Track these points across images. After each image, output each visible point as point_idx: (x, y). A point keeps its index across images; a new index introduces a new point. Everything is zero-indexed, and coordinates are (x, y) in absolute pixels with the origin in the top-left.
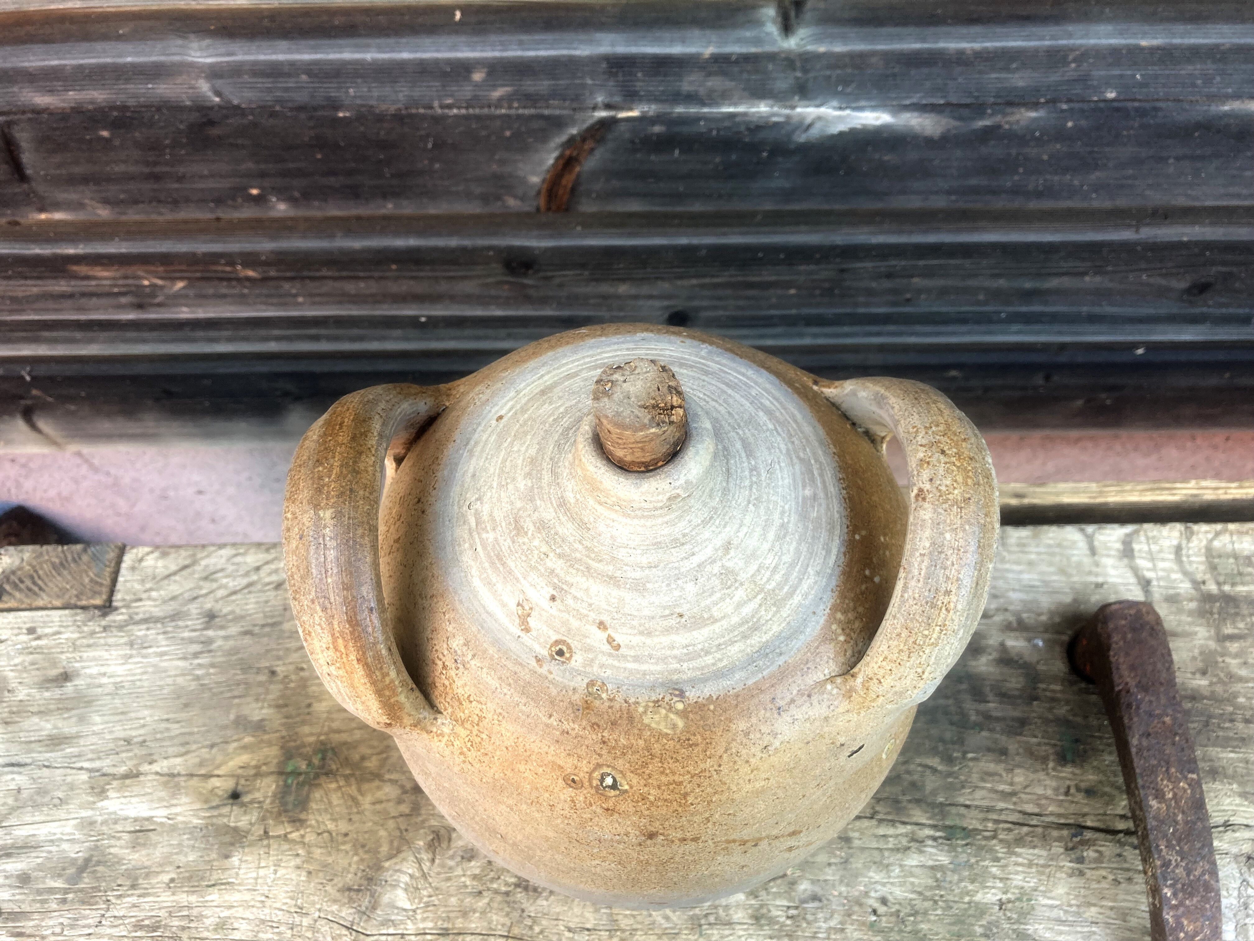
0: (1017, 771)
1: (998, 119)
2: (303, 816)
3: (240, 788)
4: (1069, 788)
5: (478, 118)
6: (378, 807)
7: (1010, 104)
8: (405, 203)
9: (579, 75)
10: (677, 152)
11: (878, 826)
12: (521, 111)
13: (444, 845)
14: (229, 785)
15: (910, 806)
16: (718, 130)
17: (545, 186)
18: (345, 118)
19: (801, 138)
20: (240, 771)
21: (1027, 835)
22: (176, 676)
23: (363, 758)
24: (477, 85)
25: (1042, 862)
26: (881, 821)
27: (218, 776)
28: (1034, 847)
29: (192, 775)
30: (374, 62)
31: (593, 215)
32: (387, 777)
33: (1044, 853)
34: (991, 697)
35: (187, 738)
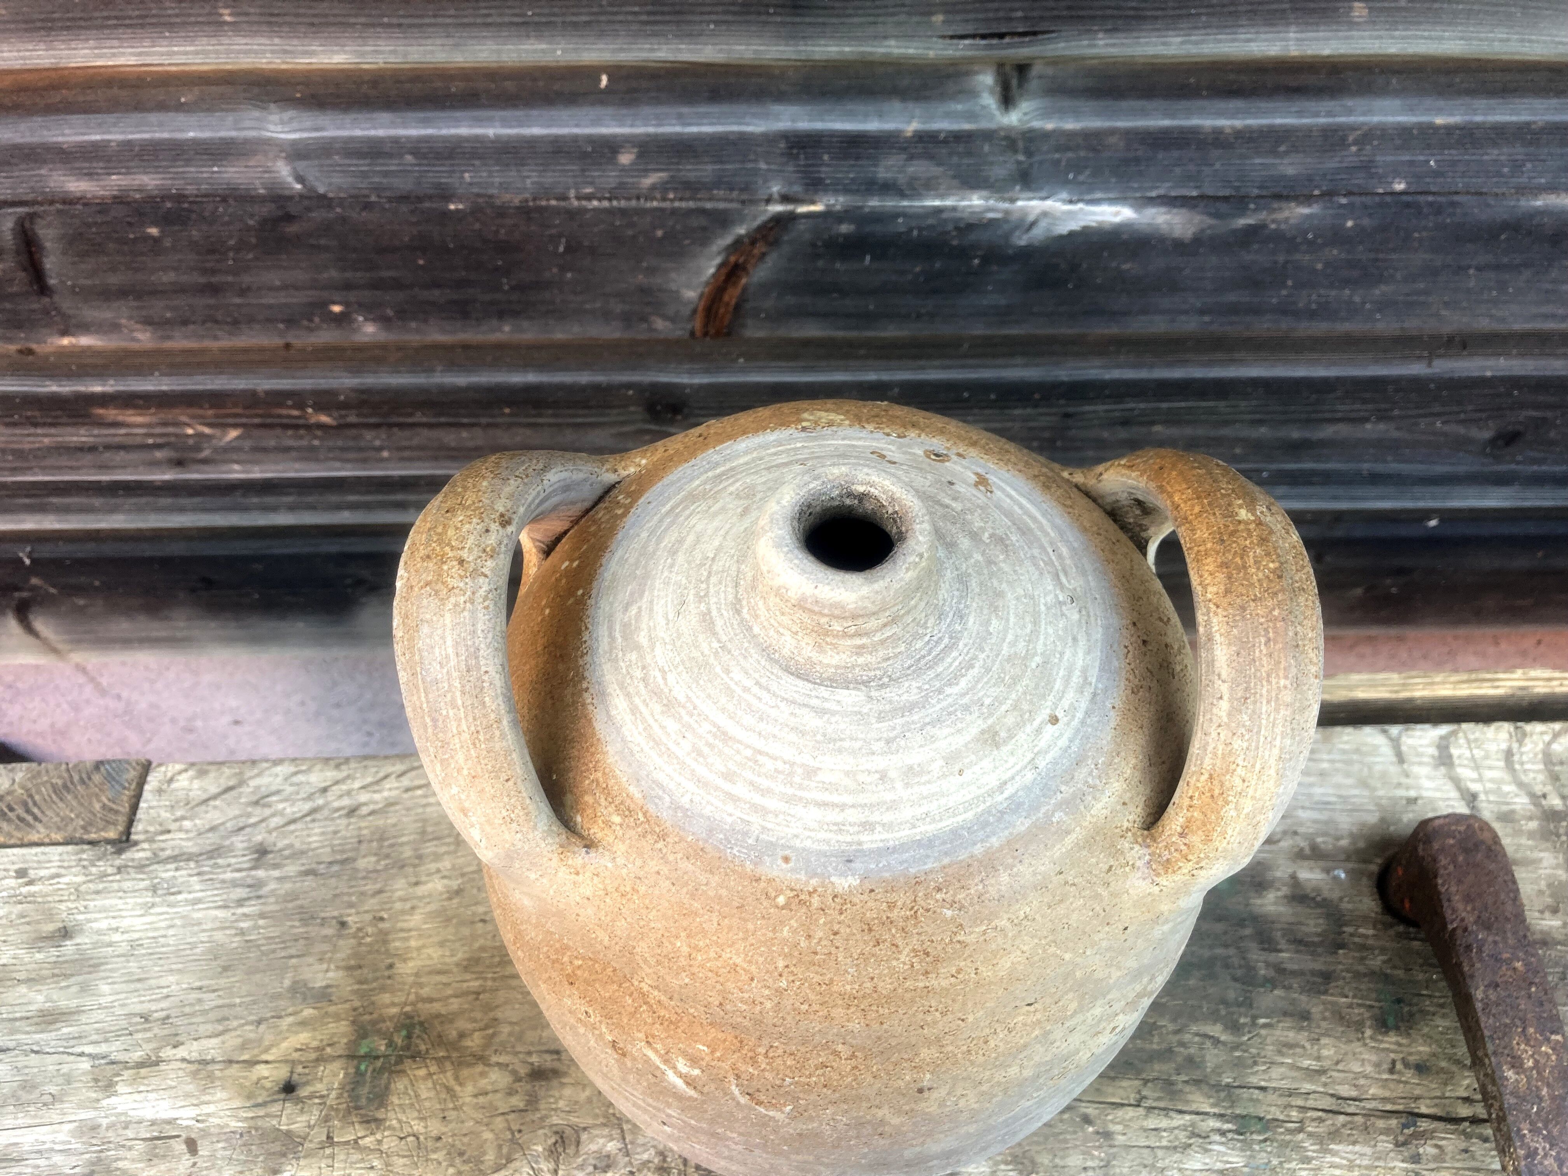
0: (1324, 1041)
1: (1263, 215)
2: (380, 1114)
3: (295, 1077)
4: (1394, 1062)
5: (623, 212)
6: (481, 1100)
7: (1278, 197)
8: (525, 324)
9: (752, 157)
10: (868, 258)
11: (1146, 1116)
12: (677, 204)
13: (571, 1151)
14: (282, 1073)
15: (1187, 1089)
16: (920, 229)
17: (702, 303)
18: (457, 211)
19: (1022, 240)
20: (296, 1055)
21: (1344, 1126)
22: (213, 930)
23: (462, 1035)
24: (624, 169)
25: (1365, 1162)
26: (1150, 1109)
27: (267, 1062)
28: (1354, 1143)
29: (230, 1062)
30: (498, 139)
31: (760, 342)
32: (494, 1059)
33: (1368, 1150)
34: (1283, 945)
35: (226, 1012)
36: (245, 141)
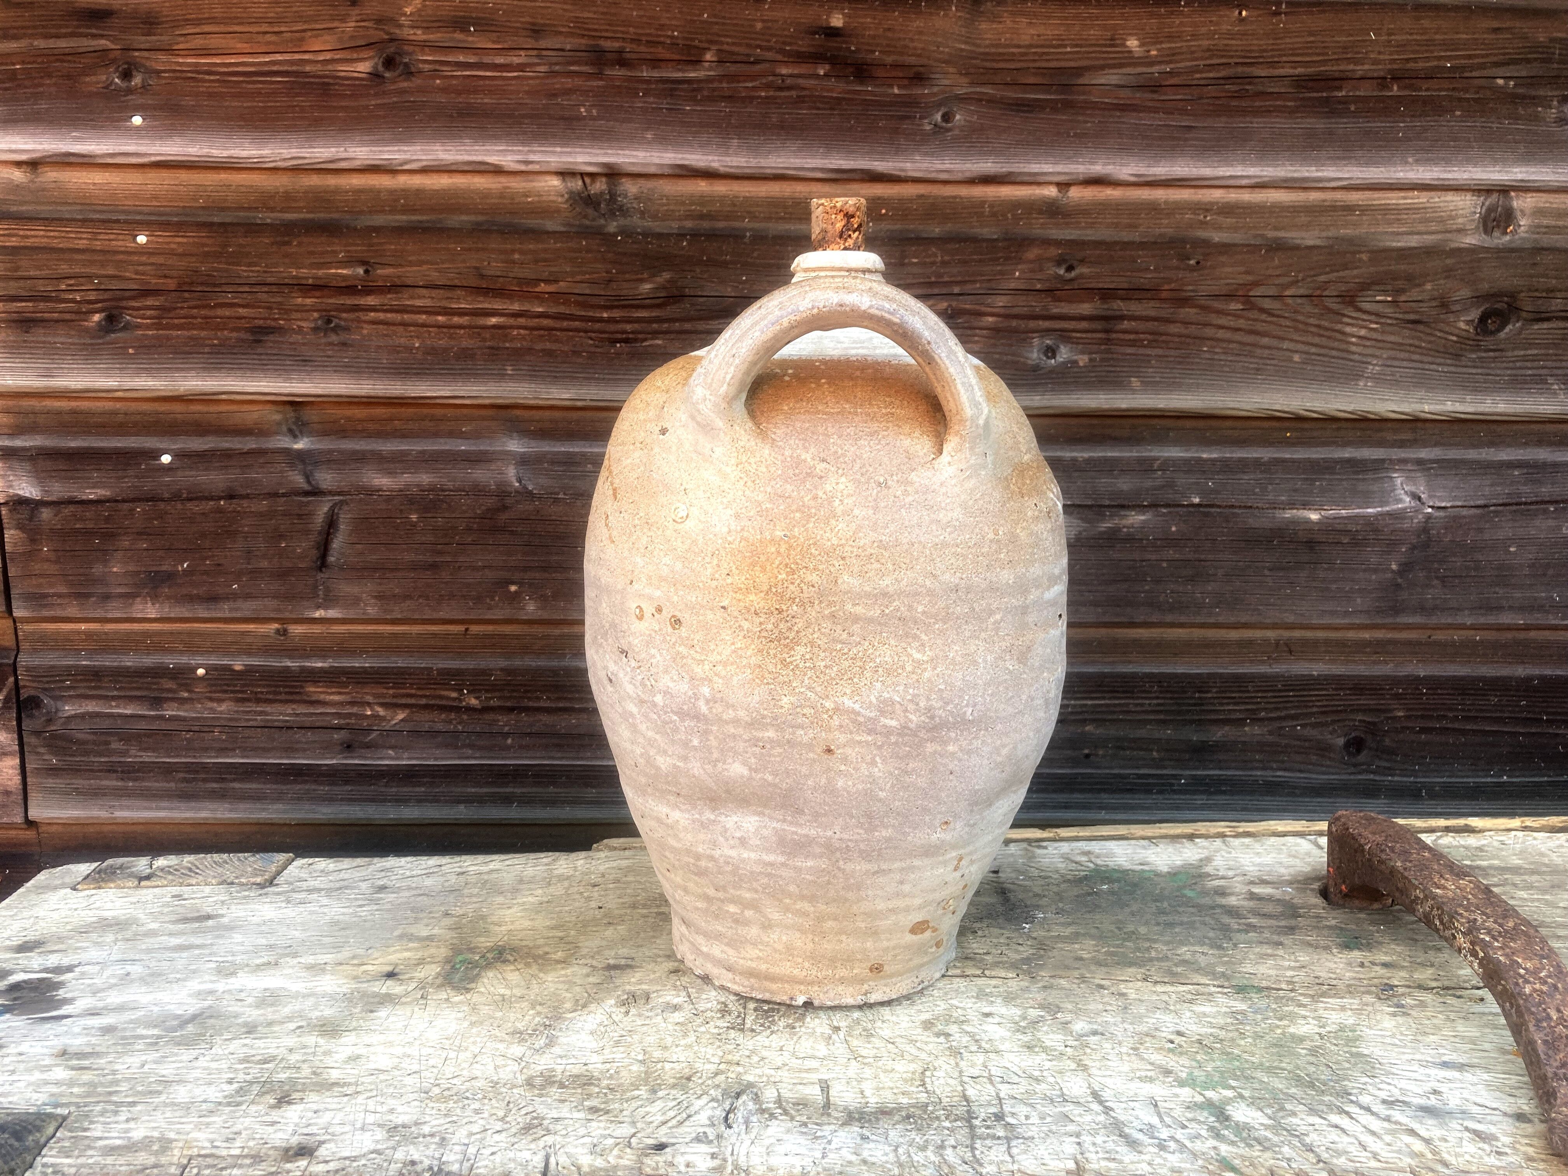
0: (1299, 954)
2: (470, 986)
3: (398, 970)
4: (1362, 963)
6: (562, 979)
11: (1154, 986)
13: (641, 1002)
14: (384, 969)
15: (1187, 973)
20: (399, 962)
21: (1329, 991)
22: (335, 915)
23: (547, 953)
25: (1355, 1007)
26: (1157, 982)
27: (373, 964)
28: (1342, 998)
29: (341, 964)
32: (575, 962)
33: (1355, 1001)
34: (1250, 916)
35: (341, 944)
36: (494, 452)
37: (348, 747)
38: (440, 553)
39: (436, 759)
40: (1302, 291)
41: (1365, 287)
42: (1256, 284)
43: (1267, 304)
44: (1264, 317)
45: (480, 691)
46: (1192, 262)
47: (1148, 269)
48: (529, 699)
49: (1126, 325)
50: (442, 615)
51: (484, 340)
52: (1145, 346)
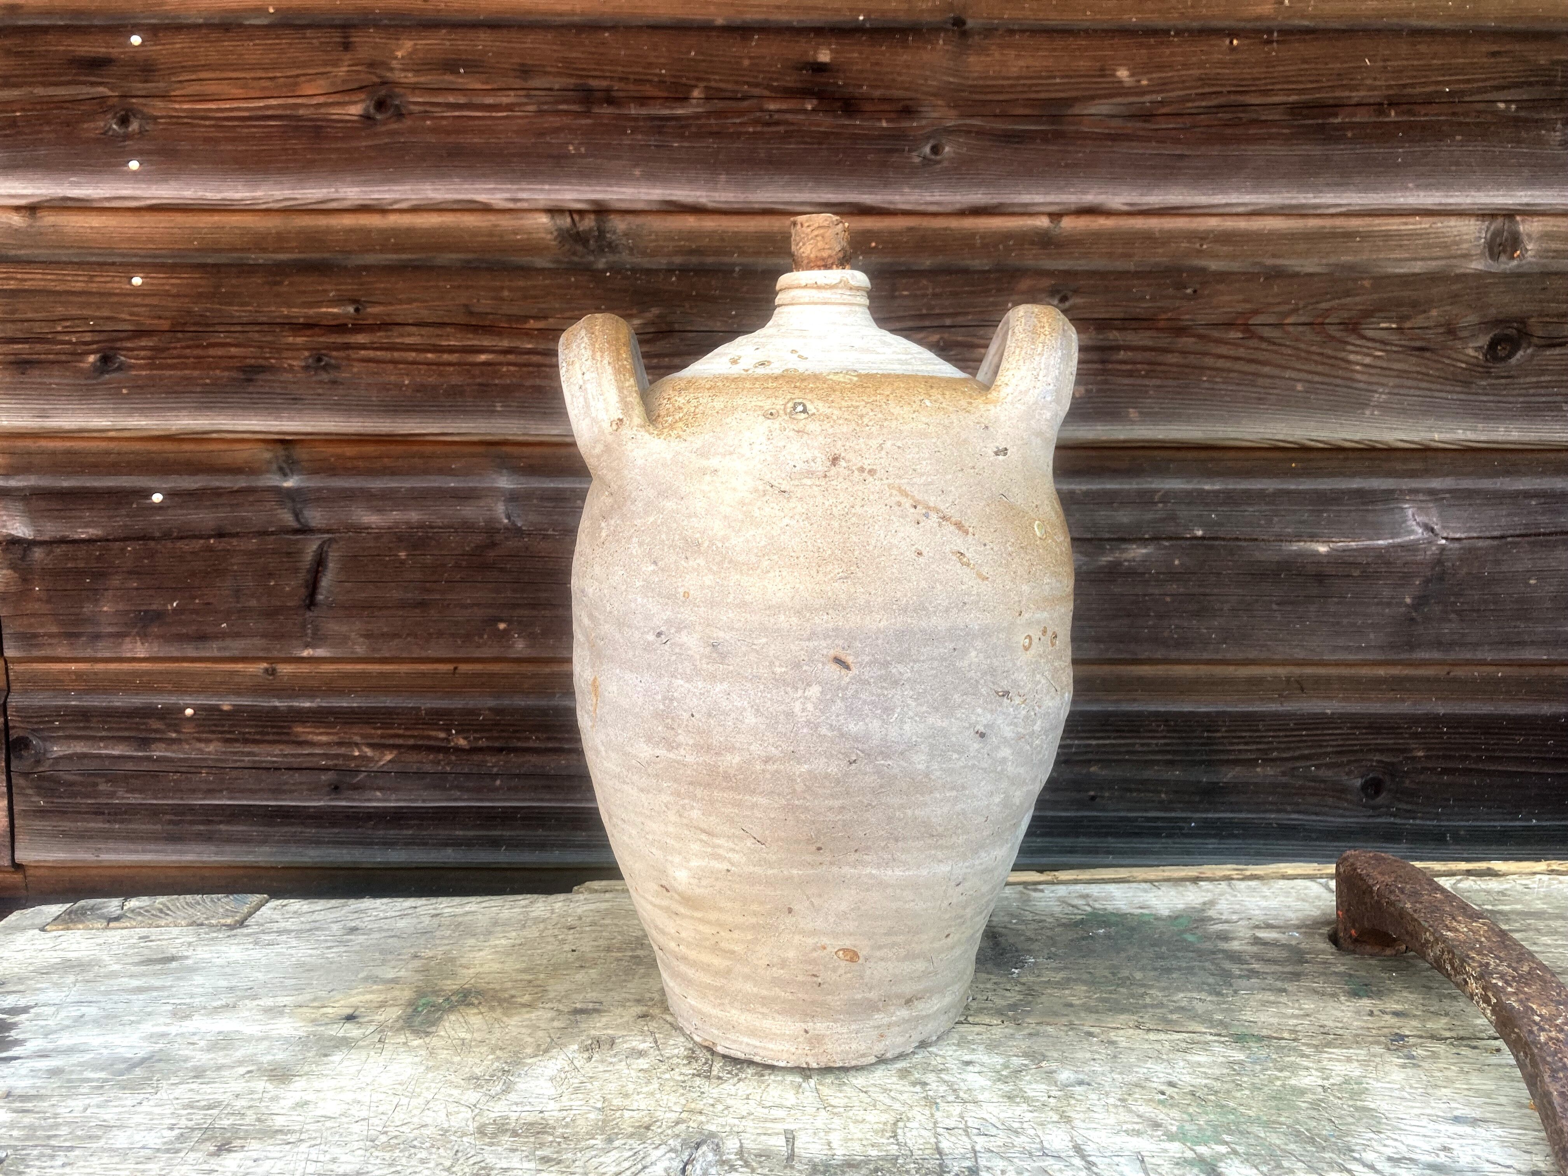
0: (1304, 1002)
1: (1117, 555)
2: (431, 1030)
3: (358, 1013)
4: (1371, 1011)
6: (527, 1023)
7: (1122, 539)
11: (1147, 1033)
13: (606, 1047)
14: (346, 1011)
15: (1182, 1021)
20: (360, 1004)
21: (1334, 1040)
22: (302, 957)
23: (513, 996)
25: (1362, 1058)
26: (1150, 1030)
27: (333, 1007)
28: (1348, 1049)
29: (301, 1006)
32: (541, 1006)
33: (1362, 1052)
34: (1252, 961)
35: (303, 987)
36: (484, 489)
37: (336, 789)
38: (428, 590)
39: (424, 801)
40: (1303, 319)
41: (1368, 314)
42: (1255, 312)
43: (1267, 332)
44: (1264, 345)
45: (468, 731)
46: (1189, 291)
47: (1143, 298)
48: (519, 739)
49: (1122, 355)
50: (430, 653)
51: (474, 377)
52: (1143, 377)
